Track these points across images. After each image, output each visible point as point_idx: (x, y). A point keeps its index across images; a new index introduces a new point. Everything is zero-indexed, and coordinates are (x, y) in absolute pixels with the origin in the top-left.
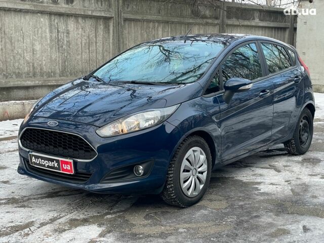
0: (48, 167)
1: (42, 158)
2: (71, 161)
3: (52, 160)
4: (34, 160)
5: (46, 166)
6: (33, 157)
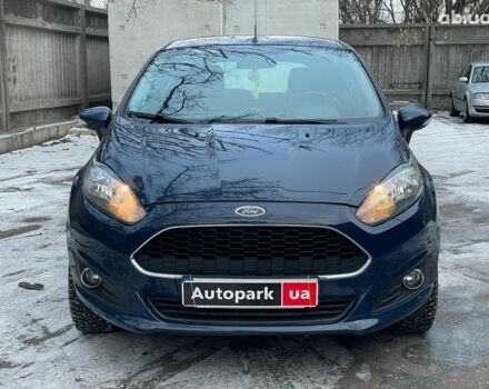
4: (197, 293)
5: (237, 301)
6: (197, 289)
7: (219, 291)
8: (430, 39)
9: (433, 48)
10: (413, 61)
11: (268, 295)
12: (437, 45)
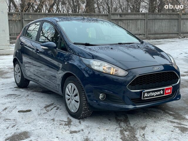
0: (156, 95)
1: (152, 92)
2: (171, 87)
3: (160, 90)
4: (146, 95)
5: (155, 96)
6: (146, 93)
7: (151, 93)
8: (22, 18)
9: (24, 22)
10: (17, 26)
11: (162, 92)
12: (25, 20)
